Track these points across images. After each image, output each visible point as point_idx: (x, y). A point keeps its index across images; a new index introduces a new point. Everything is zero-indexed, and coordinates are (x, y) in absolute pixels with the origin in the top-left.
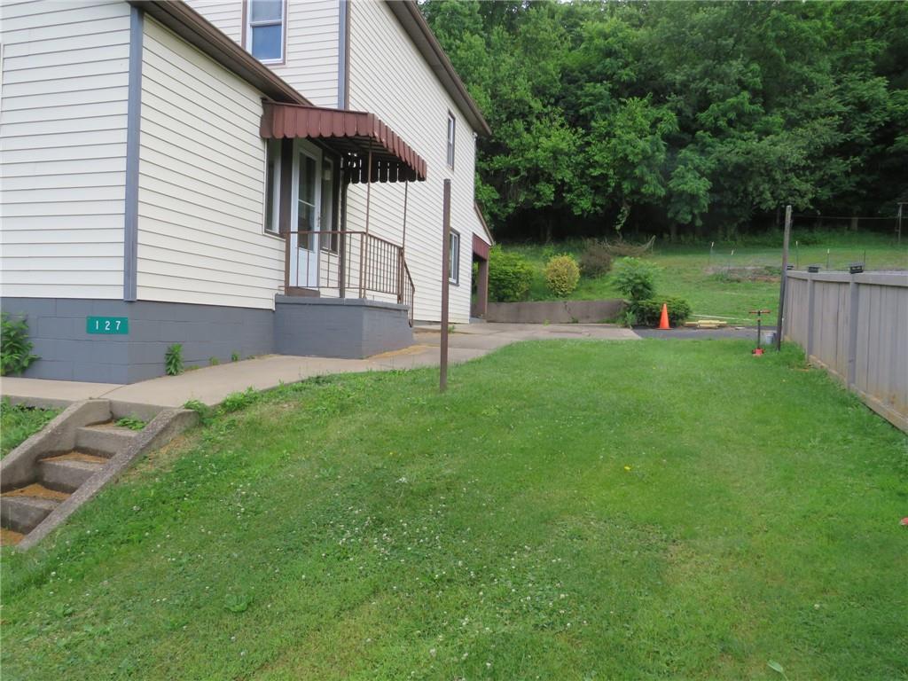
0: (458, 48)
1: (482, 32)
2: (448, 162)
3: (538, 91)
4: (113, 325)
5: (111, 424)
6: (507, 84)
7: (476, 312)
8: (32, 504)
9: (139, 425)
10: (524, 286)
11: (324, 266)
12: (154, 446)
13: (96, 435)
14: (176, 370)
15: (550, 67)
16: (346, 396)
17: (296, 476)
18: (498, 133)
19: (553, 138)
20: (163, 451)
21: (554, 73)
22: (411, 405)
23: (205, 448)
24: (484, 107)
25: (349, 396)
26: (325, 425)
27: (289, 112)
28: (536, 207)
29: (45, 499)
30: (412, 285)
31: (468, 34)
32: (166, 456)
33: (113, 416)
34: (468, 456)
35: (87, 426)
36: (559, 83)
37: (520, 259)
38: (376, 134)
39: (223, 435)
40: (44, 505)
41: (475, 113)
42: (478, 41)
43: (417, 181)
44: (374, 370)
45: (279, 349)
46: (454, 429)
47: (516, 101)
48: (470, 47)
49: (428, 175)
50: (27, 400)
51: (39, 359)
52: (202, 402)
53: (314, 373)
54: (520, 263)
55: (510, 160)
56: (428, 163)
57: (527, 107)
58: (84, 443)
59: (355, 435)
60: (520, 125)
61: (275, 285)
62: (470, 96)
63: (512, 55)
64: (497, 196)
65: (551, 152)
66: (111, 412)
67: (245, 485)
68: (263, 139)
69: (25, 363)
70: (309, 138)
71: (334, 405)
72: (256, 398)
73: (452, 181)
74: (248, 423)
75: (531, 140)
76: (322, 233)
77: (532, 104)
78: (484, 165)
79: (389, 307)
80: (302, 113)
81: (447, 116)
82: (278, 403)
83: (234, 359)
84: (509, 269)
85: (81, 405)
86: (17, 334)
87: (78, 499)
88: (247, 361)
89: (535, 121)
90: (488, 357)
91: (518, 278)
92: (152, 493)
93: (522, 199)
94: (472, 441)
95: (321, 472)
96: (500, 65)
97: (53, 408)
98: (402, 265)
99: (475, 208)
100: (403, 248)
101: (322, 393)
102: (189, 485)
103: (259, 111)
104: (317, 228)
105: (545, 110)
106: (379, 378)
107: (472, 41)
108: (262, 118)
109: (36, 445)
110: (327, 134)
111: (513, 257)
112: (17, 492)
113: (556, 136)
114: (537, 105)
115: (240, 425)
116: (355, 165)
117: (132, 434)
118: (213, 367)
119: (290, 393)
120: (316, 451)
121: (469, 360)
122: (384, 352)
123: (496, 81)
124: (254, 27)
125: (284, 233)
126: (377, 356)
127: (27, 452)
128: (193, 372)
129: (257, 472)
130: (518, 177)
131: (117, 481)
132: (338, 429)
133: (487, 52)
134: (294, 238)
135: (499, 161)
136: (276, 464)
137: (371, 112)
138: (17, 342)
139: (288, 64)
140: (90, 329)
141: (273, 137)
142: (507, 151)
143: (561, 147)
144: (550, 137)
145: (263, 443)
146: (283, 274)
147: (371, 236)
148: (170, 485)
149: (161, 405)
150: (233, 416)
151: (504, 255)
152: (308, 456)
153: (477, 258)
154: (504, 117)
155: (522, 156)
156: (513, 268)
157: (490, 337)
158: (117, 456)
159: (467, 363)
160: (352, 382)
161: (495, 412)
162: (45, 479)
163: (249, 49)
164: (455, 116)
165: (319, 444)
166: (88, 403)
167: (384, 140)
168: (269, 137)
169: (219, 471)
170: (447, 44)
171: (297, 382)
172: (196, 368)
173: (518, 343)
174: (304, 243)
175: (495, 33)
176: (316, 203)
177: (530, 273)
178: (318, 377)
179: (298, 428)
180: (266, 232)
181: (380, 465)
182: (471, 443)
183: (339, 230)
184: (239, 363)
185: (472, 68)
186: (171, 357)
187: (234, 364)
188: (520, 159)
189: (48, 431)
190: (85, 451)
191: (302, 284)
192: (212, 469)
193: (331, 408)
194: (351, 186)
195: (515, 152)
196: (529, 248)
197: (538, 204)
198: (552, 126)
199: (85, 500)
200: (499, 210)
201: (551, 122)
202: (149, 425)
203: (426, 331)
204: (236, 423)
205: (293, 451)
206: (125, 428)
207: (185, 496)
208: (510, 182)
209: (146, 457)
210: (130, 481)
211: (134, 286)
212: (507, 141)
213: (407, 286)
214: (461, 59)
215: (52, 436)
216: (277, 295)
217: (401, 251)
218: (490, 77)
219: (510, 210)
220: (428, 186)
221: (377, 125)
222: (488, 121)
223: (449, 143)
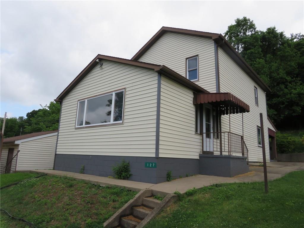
0: (255, 64)
1: (263, 57)
2: (256, 103)
3: (288, 73)
4: (152, 165)
5: (151, 197)
6: (275, 73)
7: (272, 157)
8: (131, 222)
9: (160, 199)
10: (293, 147)
11: (215, 143)
12: (166, 207)
13: (148, 201)
14: (170, 180)
15: (293, 64)
16: (228, 193)
17: (214, 224)
18: (273, 90)
19: (298, 89)
20: (168, 209)
21: (295, 66)
22: (255, 198)
23: (181, 209)
24: (267, 82)
25: (229, 193)
26: (222, 204)
27: (202, 96)
28: (293, 116)
29: (134, 221)
30: (247, 149)
31: (258, 59)
32: (169, 211)
33: (153, 194)
34: (283, 223)
35: (146, 197)
36: (297, 69)
37: (289, 136)
38: (231, 99)
39: (187, 205)
40: (134, 223)
41: (264, 85)
42: (262, 61)
43: (246, 113)
44: (237, 182)
45: (201, 173)
46: (275, 210)
47: (280, 78)
48: (259, 63)
49: (250, 110)
50: (129, 188)
51: (132, 175)
52: (179, 192)
53: (215, 182)
54: (289, 138)
55: (280, 99)
56: (250, 106)
57: (285, 80)
58: (145, 203)
59: (234, 209)
60: (283, 86)
61: (199, 151)
62: (261, 79)
63: (276, 63)
64: (276, 113)
65: (297, 94)
66: (152, 193)
67: (196, 225)
68: (194, 104)
69: (128, 176)
70: (208, 103)
71: (224, 196)
72: (196, 191)
73: (263, 113)
74: (195, 201)
75: (288, 91)
76: (214, 133)
77: (287, 78)
78: (269, 102)
79: (239, 158)
80: (206, 95)
81: (253, 88)
82: (204, 194)
83: (187, 176)
84: (285, 140)
85: (144, 191)
86: (126, 167)
87: (144, 222)
88: (191, 177)
89: (289, 84)
90: (282, 178)
91: (289, 144)
92: (166, 224)
93: (286, 113)
94: (284, 216)
95: (223, 223)
96: (271, 67)
97: (136, 191)
98: (243, 142)
99: (268, 119)
100: (243, 136)
101: (219, 191)
102: (177, 222)
103: (193, 96)
104: (212, 131)
105: (293, 80)
106: (240, 185)
107: (260, 61)
108: (193, 98)
109: (132, 203)
110: (214, 101)
111: (286, 135)
112: (126, 217)
113: (298, 88)
114: (289, 78)
115: (192, 201)
116: (223, 109)
117: (159, 201)
118: (181, 179)
119: (208, 190)
120: (220, 214)
121: (275, 179)
122: (239, 175)
123: (271, 72)
124: (189, 71)
125: (201, 134)
126: (236, 176)
127: (129, 205)
128: (175, 180)
129: (200, 220)
130: (284, 105)
131: (155, 218)
132: (227, 206)
133: (266, 64)
134: (205, 135)
135: (275, 100)
136: (206, 218)
137: (229, 92)
138: (126, 169)
139: (200, 80)
140: (146, 166)
141: (197, 104)
142: (278, 96)
143: (301, 92)
144: (296, 89)
145: (200, 209)
146: (201, 147)
147: (231, 133)
148: (171, 222)
149: (167, 192)
150: (190, 198)
151: (282, 135)
152: (217, 216)
153: (270, 137)
154: (275, 84)
155: (285, 97)
156: (286, 140)
157: (281, 168)
158: (155, 209)
159: (274, 180)
160: (229, 187)
161: (292, 204)
162: (134, 214)
163: (188, 78)
164: (257, 87)
165: (221, 211)
166: (146, 190)
167: (234, 101)
168: (196, 104)
169: (186, 218)
170: (250, 64)
171: (210, 186)
172: (175, 179)
173: (295, 172)
174: (208, 136)
175: (268, 57)
176: (211, 122)
177: (294, 141)
178: (217, 184)
179: (212, 204)
180: (196, 133)
181: (246, 223)
182: (284, 218)
183: (219, 131)
184: (188, 177)
185: (261, 70)
186: (168, 175)
187: (187, 178)
188: (284, 98)
189: (135, 198)
190: (145, 206)
191: (208, 150)
192: (184, 217)
193: (223, 197)
194: (222, 116)
195: (282, 96)
196: (292, 132)
197: (294, 114)
198: (296, 85)
199: (146, 223)
200: (277, 118)
201: (296, 83)
202: (164, 199)
203: (253, 166)
204: (191, 200)
205: (211, 213)
206: (156, 199)
207: (176, 226)
208: (281, 107)
209: (163, 210)
210: (159, 218)
211: (158, 153)
212: (278, 93)
213: (245, 149)
214: (256, 67)
215: (136, 200)
216: (200, 154)
217: (242, 138)
218: (268, 72)
219: (282, 118)
220: (251, 113)
221: (231, 96)
222: (269, 87)
223: (256, 97)
